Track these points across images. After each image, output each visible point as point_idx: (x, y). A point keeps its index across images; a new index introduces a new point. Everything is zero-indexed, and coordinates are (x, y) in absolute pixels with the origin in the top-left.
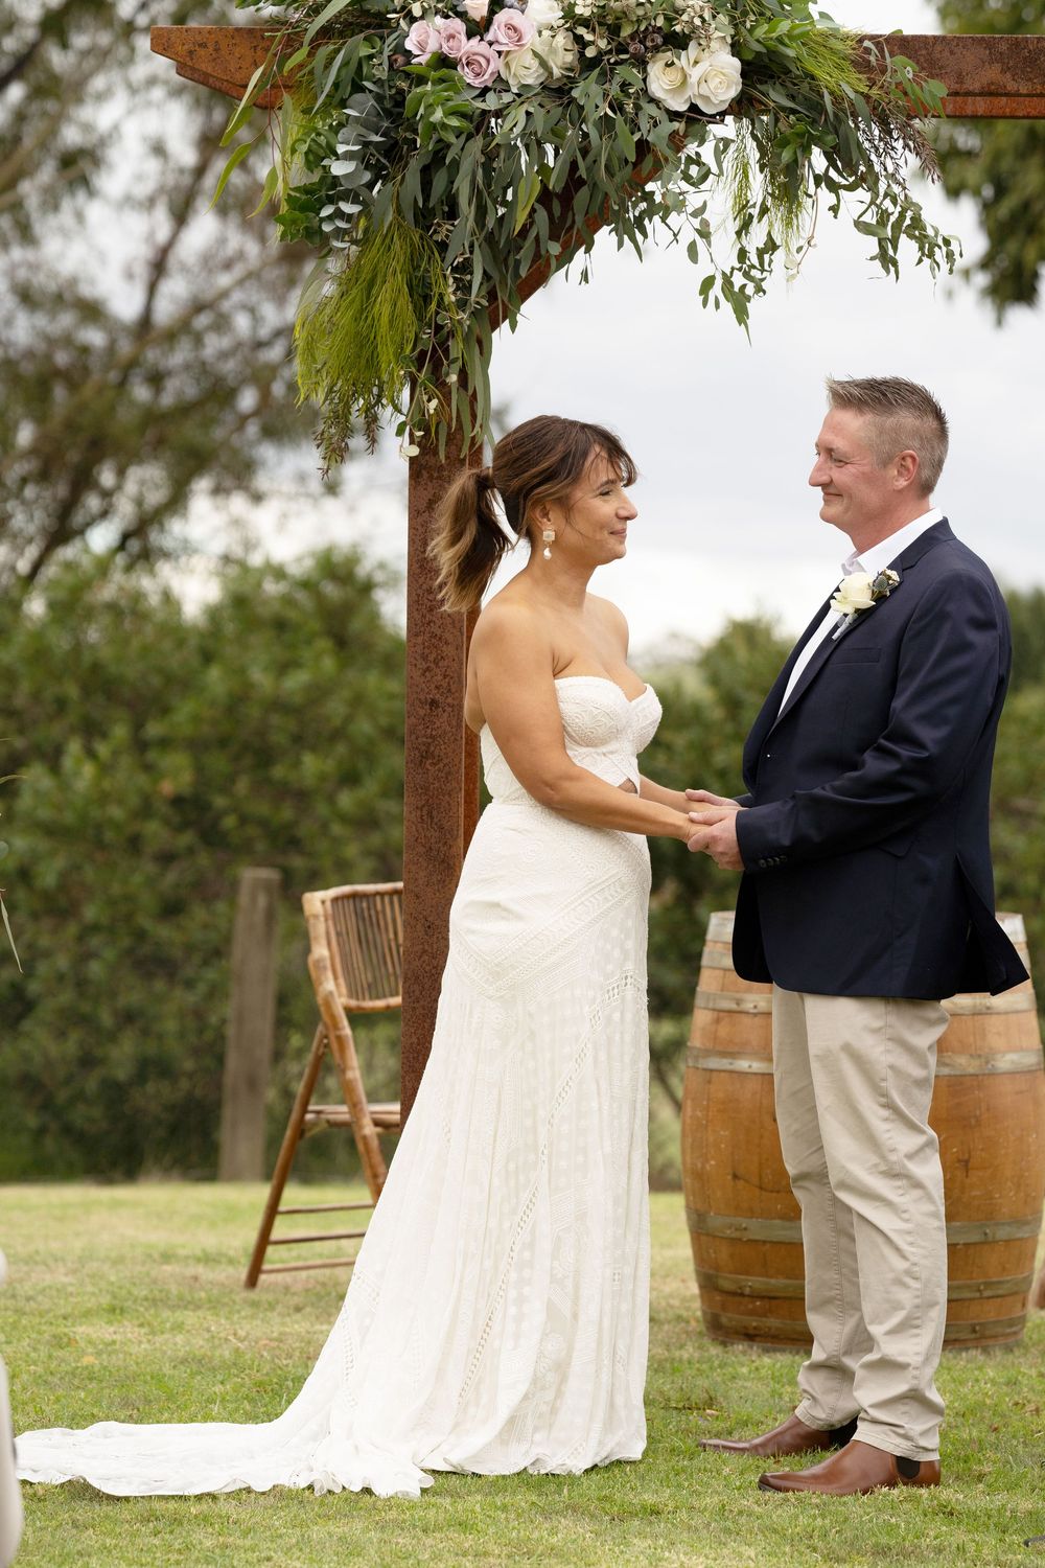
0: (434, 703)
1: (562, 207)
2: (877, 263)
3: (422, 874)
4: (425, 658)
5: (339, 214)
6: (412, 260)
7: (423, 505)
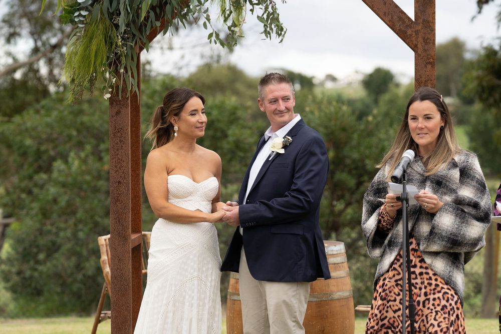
0: (119, 182)
1: (160, 10)
2: (264, 34)
3: (117, 241)
4: (116, 167)
5: (80, 15)
6: (106, 30)
7: (114, 114)
